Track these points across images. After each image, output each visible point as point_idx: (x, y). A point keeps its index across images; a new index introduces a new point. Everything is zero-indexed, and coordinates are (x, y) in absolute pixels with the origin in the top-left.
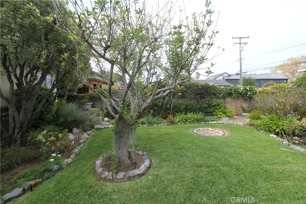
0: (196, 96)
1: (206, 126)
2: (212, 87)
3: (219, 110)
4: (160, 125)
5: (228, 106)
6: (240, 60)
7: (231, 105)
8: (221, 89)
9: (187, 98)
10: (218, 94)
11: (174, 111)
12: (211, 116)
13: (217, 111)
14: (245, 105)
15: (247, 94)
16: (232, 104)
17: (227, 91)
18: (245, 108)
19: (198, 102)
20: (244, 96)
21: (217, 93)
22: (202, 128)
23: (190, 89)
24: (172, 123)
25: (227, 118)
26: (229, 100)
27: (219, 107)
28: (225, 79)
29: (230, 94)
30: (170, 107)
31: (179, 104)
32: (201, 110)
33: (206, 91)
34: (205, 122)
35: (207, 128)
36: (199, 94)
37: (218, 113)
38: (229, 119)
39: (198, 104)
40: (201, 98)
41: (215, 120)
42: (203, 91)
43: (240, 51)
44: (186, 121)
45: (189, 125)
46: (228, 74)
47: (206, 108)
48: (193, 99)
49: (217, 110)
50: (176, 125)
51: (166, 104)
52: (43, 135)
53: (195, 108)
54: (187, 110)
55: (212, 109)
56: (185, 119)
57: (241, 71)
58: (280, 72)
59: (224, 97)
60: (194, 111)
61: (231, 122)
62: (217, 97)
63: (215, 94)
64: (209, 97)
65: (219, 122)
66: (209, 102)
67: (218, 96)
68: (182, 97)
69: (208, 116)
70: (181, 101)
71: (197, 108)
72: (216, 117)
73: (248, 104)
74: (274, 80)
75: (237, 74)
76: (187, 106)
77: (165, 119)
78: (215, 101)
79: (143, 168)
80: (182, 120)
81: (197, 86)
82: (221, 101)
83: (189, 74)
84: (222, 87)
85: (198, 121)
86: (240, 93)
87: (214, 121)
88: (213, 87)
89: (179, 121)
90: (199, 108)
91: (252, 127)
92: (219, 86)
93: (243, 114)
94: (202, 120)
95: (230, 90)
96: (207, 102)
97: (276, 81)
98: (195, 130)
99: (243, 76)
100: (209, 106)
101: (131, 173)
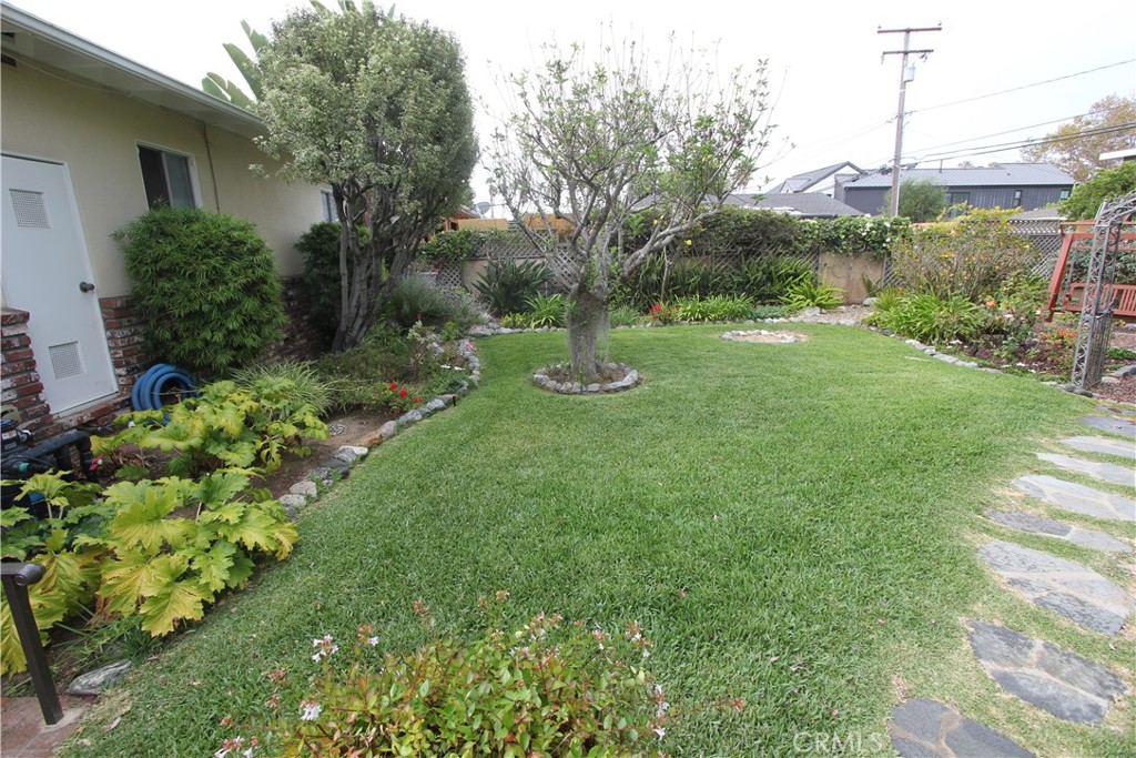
0: (733, 248)
1: (756, 328)
2: (781, 221)
3: (797, 288)
4: (633, 327)
5: (824, 276)
6: (900, 117)
7: (834, 275)
8: (807, 228)
9: (707, 253)
10: (796, 243)
11: (671, 291)
12: (772, 304)
13: (790, 291)
14: (875, 275)
15: (884, 241)
16: (837, 270)
17: (825, 232)
18: (874, 284)
19: (738, 267)
20: (873, 248)
21: (796, 239)
22: (745, 330)
23: (717, 228)
24: (667, 321)
25: (818, 309)
26: (828, 259)
27: (797, 280)
28: (844, 186)
29: (832, 243)
30: (660, 282)
31: (683, 271)
32: (745, 287)
33: (764, 233)
34: (756, 321)
35: (757, 331)
36: (743, 243)
37: (792, 295)
38: (821, 313)
39: (738, 272)
40: (748, 254)
41: (783, 316)
42: (754, 235)
43: (904, 84)
44: (703, 318)
45: (711, 325)
46: (858, 170)
47: (759, 285)
48: (723, 257)
49: (791, 288)
50: (676, 327)
51: (648, 272)
52: (417, 330)
53: (730, 285)
54: (705, 289)
55: (778, 287)
56: (700, 312)
57: (897, 159)
58: (1058, 156)
59: (815, 252)
60: (727, 291)
61: (823, 319)
62: (794, 252)
63: (787, 243)
64: (771, 252)
65: (792, 319)
66: (769, 264)
67: (796, 248)
68: (693, 252)
69: (764, 304)
70: (689, 264)
71: (733, 283)
72: (784, 307)
73: (884, 272)
74: (1025, 190)
75: (884, 171)
76: (705, 277)
77: (647, 312)
78: (786, 264)
79: (627, 381)
80: (693, 314)
81: (738, 220)
82: (800, 263)
83: (720, 198)
84: (812, 222)
85: (735, 316)
86: (863, 239)
87: (778, 317)
88: (786, 221)
89: (684, 318)
90: (741, 283)
91: (873, 328)
92: (804, 218)
93: (867, 301)
94: (744, 312)
95: (836, 229)
96: (765, 265)
97: (1031, 194)
98: (727, 335)
99: (904, 177)
100: (770, 279)
101: (611, 386)
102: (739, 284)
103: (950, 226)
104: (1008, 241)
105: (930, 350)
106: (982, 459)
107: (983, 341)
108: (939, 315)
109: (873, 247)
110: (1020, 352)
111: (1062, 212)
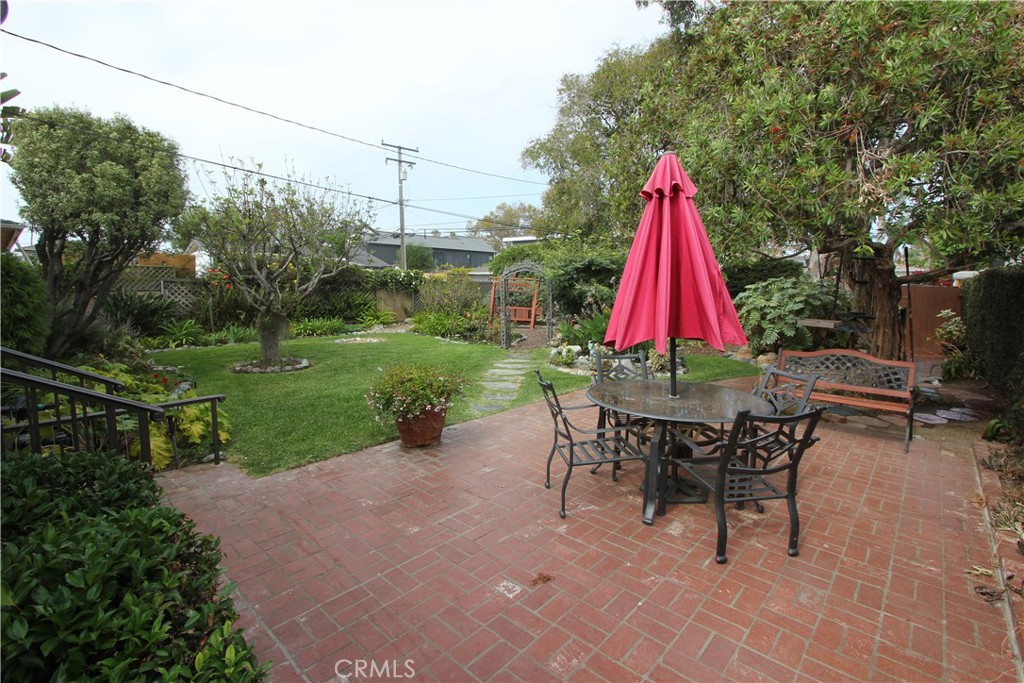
2: (353, 270)
3: (367, 313)
5: (382, 305)
6: (401, 202)
7: (386, 305)
8: (368, 274)
10: (363, 284)
12: (354, 322)
13: (363, 314)
14: (409, 304)
15: (412, 284)
16: (387, 301)
17: (378, 277)
18: (409, 309)
21: (362, 281)
25: (381, 326)
26: (381, 294)
27: (366, 307)
29: (384, 284)
34: (347, 334)
37: (365, 317)
38: (384, 328)
39: (328, 302)
41: (363, 330)
43: (401, 181)
44: (313, 334)
47: (342, 311)
49: (363, 312)
53: (325, 311)
55: (355, 312)
57: (402, 229)
58: (485, 234)
59: (374, 290)
60: (324, 315)
61: (387, 331)
62: (362, 290)
63: (358, 284)
64: (348, 289)
65: (370, 331)
66: (348, 297)
67: (363, 287)
69: (350, 323)
71: (327, 310)
72: (362, 325)
73: (413, 302)
74: (472, 254)
75: (396, 236)
78: (359, 297)
79: (304, 364)
82: (369, 296)
84: (370, 270)
85: (335, 331)
86: (400, 282)
87: (361, 331)
88: (355, 270)
91: (416, 333)
92: (366, 267)
93: (408, 320)
94: (340, 329)
95: (385, 276)
96: (345, 298)
97: (474, 258)
98: (337, 341)
99: (407, 240)
100: (349, 306)
101: (298, 366)
102: (330, 310)
103: (442, 275)
104: (471, 285)
105: (448, 340)
106: (478, 367)
107: (469, 334)
108: (449, 323)
109: (407, 288)
110: (483, 337)
111: (490, 270)
